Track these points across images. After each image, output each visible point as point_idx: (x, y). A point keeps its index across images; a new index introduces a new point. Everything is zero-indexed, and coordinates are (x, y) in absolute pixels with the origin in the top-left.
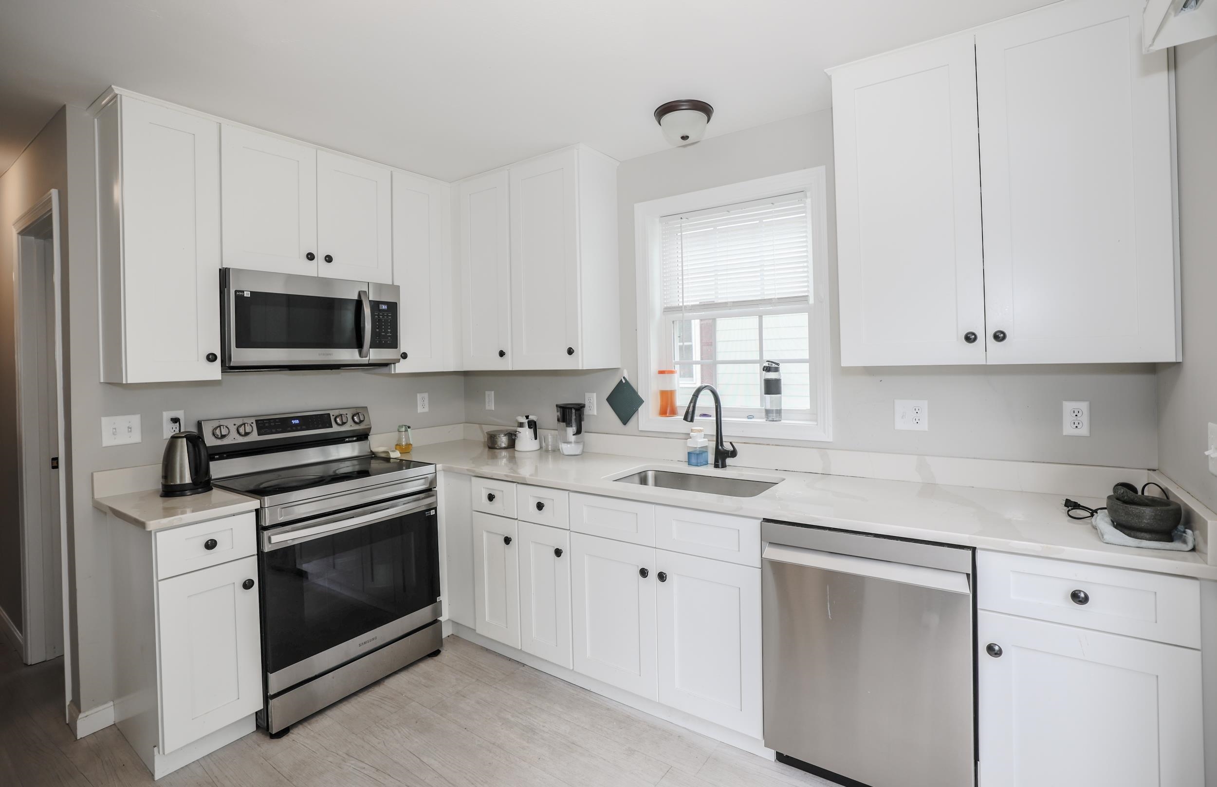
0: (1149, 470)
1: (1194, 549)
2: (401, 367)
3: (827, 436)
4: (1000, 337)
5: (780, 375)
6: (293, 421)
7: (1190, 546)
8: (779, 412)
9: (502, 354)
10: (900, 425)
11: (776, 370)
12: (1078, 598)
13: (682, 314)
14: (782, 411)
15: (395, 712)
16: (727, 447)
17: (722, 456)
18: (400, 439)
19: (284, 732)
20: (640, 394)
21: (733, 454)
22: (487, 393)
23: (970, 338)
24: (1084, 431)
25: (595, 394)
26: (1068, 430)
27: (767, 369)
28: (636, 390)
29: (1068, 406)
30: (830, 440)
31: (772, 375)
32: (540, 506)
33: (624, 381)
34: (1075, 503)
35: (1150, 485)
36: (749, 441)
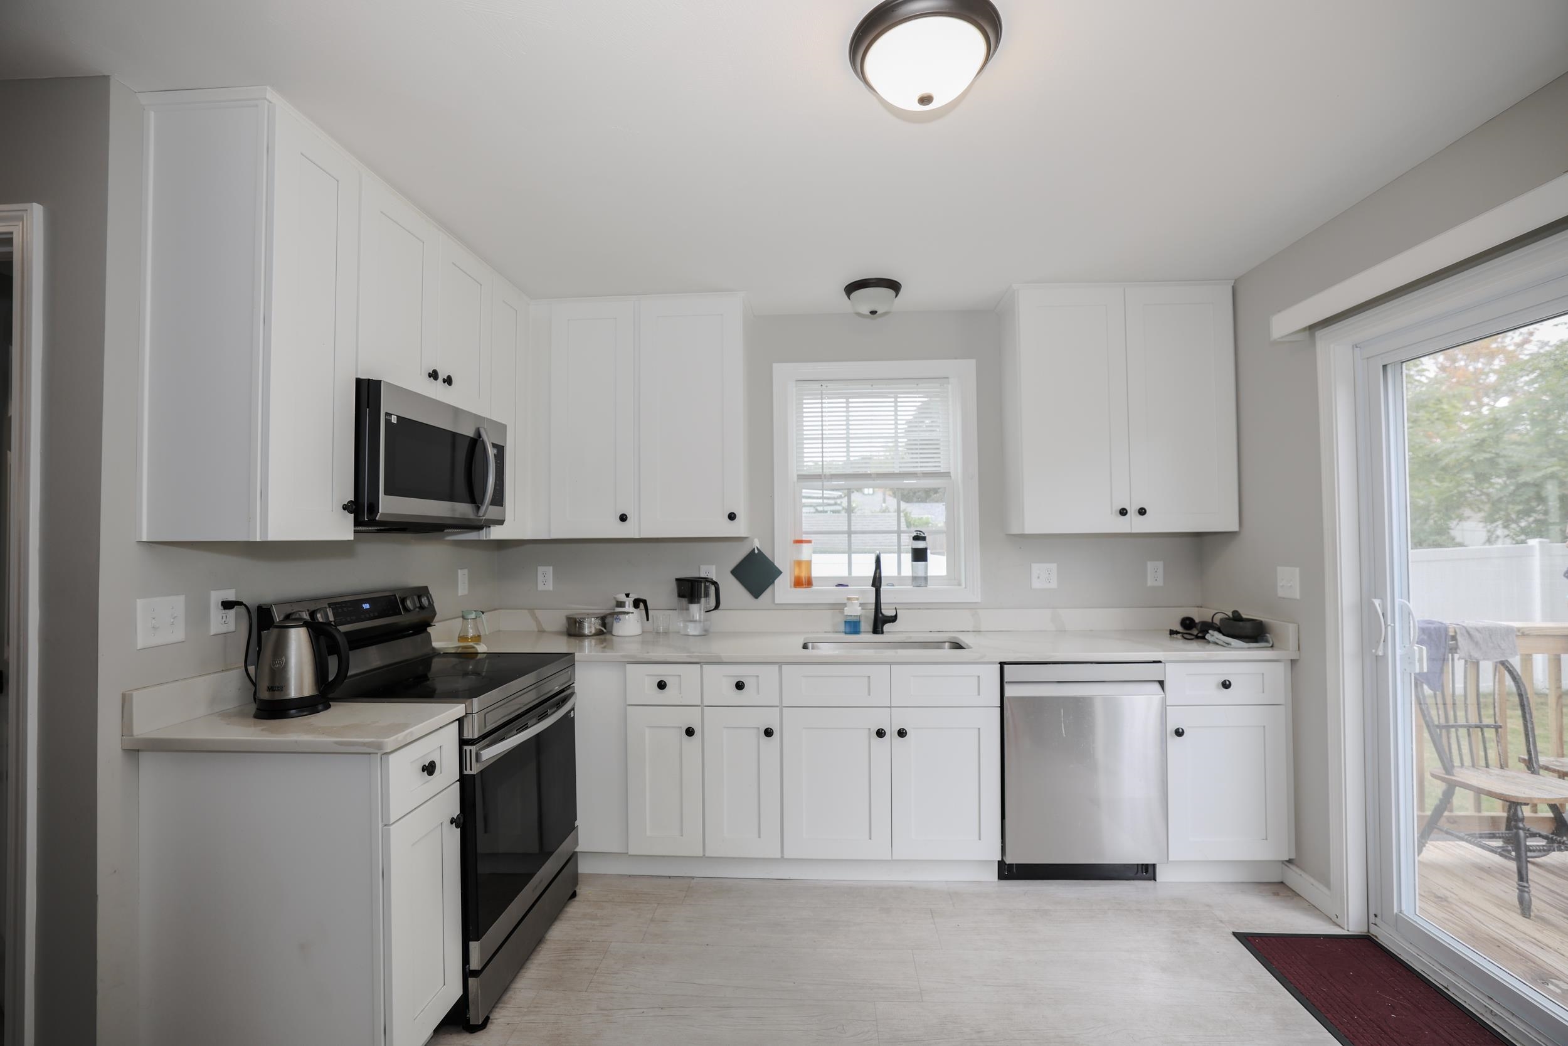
0: (1198, 607)
1: (1272, 646)
2: (496, 533)
3: (977, 598)
4: (1142, 512)
5: (927, 543)
6: (363, 605)
7: (1271, 645)
8: (926, 578)
9: (623, 518)
10: (1036, 584)
11: (924, 539)
12: (1226, 685)
13: (821, 483)
14: (929, 578)
15: (604, 958)
16: (887, 612)
17: (880, 622)
18: (465, 629)
19: (487, 1020)
20: (775, 564)
21: (893, 619)
22: (541, 569)
23: (1123, 512)
24: (1160, 583)
25: (714, 566)
26: (1150, 582)
27: (916, 538)
28: (770, 558)
29: (1150, 565)
30: (980, 601)
31: (920, 545)
32: (740, 686)
33: (756, 551)
34: (1176, 631)
35: (1219, 614)
36: (911, 606)
